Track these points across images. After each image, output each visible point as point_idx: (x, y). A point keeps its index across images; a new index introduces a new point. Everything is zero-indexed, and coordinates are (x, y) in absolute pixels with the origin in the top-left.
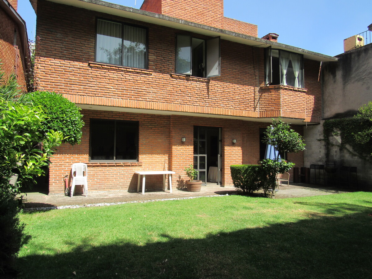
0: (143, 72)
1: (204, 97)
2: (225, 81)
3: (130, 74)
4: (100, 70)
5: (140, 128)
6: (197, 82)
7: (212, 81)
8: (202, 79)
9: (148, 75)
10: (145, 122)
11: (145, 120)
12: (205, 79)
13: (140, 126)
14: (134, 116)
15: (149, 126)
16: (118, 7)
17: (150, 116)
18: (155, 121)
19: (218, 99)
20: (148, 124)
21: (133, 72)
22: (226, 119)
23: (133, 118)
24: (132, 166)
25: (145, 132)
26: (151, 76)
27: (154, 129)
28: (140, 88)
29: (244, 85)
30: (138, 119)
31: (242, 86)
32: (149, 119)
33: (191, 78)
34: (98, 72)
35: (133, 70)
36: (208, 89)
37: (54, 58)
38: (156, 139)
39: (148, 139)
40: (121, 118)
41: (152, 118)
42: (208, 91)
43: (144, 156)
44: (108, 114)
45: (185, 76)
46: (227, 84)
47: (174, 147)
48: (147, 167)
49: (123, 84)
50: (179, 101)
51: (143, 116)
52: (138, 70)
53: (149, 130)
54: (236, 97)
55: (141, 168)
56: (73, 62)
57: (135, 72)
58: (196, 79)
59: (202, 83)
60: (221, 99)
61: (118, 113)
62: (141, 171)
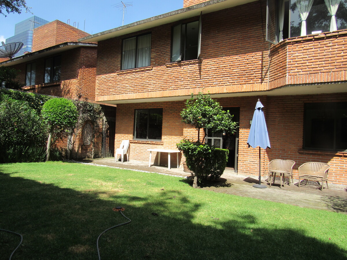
0: (146, 69)
1: (196, 78)
2: (219, 56)
3: (138, 73)
4: (122, 75)
5: (163, 114)
6: (189, 65)
7: (204, 60)
8: (193, 61)
9: (150, 71)
10: (167, 109)
11: (167, 107)
12: (196, 61)
13: (163, 112)
14: (160, 104)
15: (170, 112)
16: (114, 30)
17: (171, 103)
18: (175, 107)
19: (211, 77)
20: (169, 110)
21: (140, 71)
22: (243, 97)
23: (159, 106)
24: (157, 144)
25: (167, 117)
26: (152, 71)
27: (174, 113)
28: (144, 82)
29: (245, 53)
30: (162, 106)
31: (243, 55)
32: (170, 105)
33: (183, 63)
34: (122, 77)
35: (140, 70)
36: (200, 69)
37: (103, 74)
38: (175, 122)
39: (168, 122)
40: (151, 107)
41: (172, 104)
42: (200, 71)
43: (165, 137)
44: (143, 105)
45: (177, 63)
46: (223, 59)
47: (184, 129)
48: (167, 146)
49: (134, 82)
50: (173, 87)
51: (166, 103)
52: (142, 68)
53: (170, 115)
54: (234, 71)
55: (163, 146)
56: (110, 74)
57: (141, 71)
58: (188, 63)
59: (194, 65)
60: (214, 77)
61: (150, 103)
62: (162, 149)
